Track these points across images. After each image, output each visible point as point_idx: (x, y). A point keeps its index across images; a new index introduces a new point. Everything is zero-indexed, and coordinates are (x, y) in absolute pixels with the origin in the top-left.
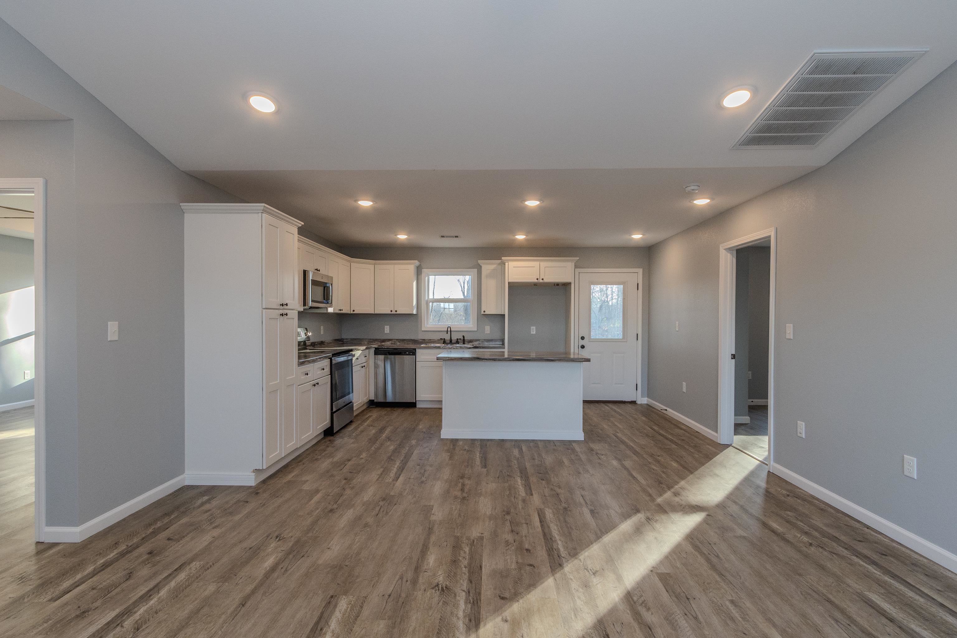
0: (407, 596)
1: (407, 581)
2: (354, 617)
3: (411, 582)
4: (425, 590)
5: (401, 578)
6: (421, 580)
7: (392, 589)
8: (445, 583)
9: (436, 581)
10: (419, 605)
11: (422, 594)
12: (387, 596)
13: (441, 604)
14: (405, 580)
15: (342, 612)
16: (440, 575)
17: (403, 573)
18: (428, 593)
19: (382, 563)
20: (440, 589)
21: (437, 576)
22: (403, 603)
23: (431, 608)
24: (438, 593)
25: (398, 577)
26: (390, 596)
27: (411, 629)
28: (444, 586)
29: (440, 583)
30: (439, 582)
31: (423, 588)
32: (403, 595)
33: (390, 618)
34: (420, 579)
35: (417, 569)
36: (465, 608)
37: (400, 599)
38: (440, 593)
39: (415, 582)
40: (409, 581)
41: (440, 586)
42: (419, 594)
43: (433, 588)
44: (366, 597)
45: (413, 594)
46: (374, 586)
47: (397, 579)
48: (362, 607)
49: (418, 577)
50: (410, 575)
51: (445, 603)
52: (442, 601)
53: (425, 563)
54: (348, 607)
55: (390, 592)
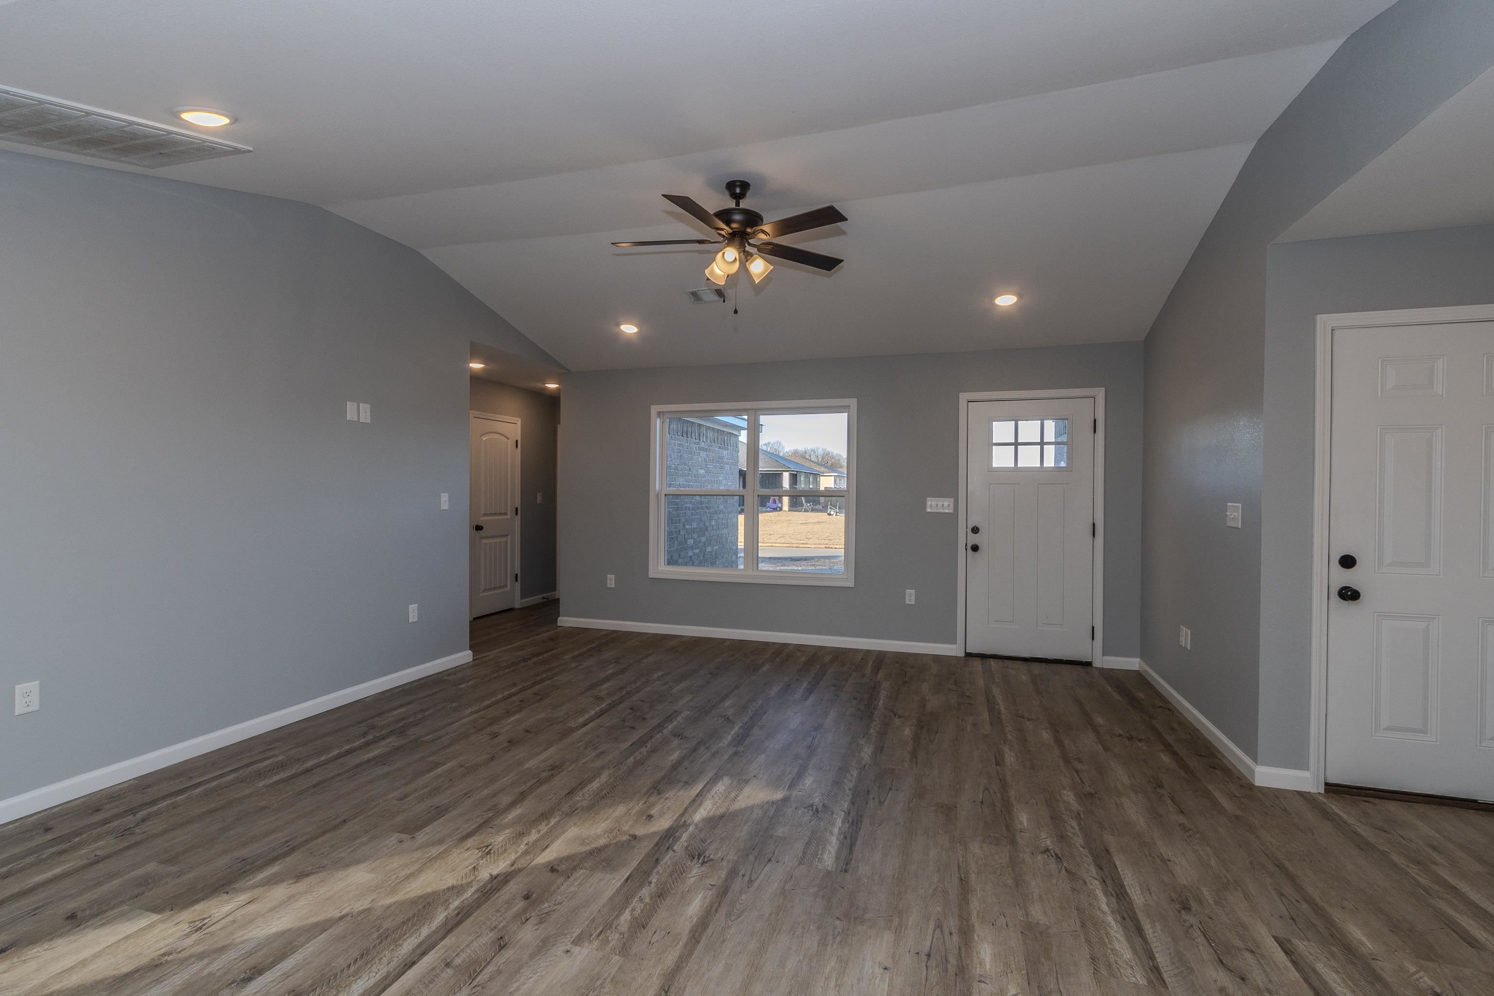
0: (748, 855)
1: (743, 876)
2: (812, 844)
3: (738, 874)
4: (722, 859)
5: (751, 882)
6: (723, 874)
7: (766, 868)
8: (693, 864)
9: (703, 869)
10: (735, 844)
11: (727, 856)
12: (773, 860)
13: (708, 841)
14: (747, 878)
15: (827, 851)
16: (694, 876)
17: (746, 888)
18: (719, 855)
19: (778, 914)
20: (702, 858)
21: (698, 875)
22: (754, 849)
23: (722, 839)
24: (707, 854)
25: (756, 884)
26: (769, 860)
27: (750, 823)
28: (695, 861)
29: (700, 865)
30: (700, 867)
31: (724, 863)
32: (752, 858)
33: (771, 836)
34: (723, 876)
35: (724, 891)
36: (683, 833)
37: (756, 854)
38: (704, 853)
39: (733, 873)
40: (740, 875)
41: (700, 861)
42: (732, 856)
43: (712, 860)
44: (800, 863)
45: (739, 857)
46: (790, 876)
47: (758, 881)
48: (804, 853)
49: (726, 880)
50: (738, 884)
51: (703, 841)
52: (707, 843)
53: (708, 901)
54: (821, 855)
55: (768, 865)
